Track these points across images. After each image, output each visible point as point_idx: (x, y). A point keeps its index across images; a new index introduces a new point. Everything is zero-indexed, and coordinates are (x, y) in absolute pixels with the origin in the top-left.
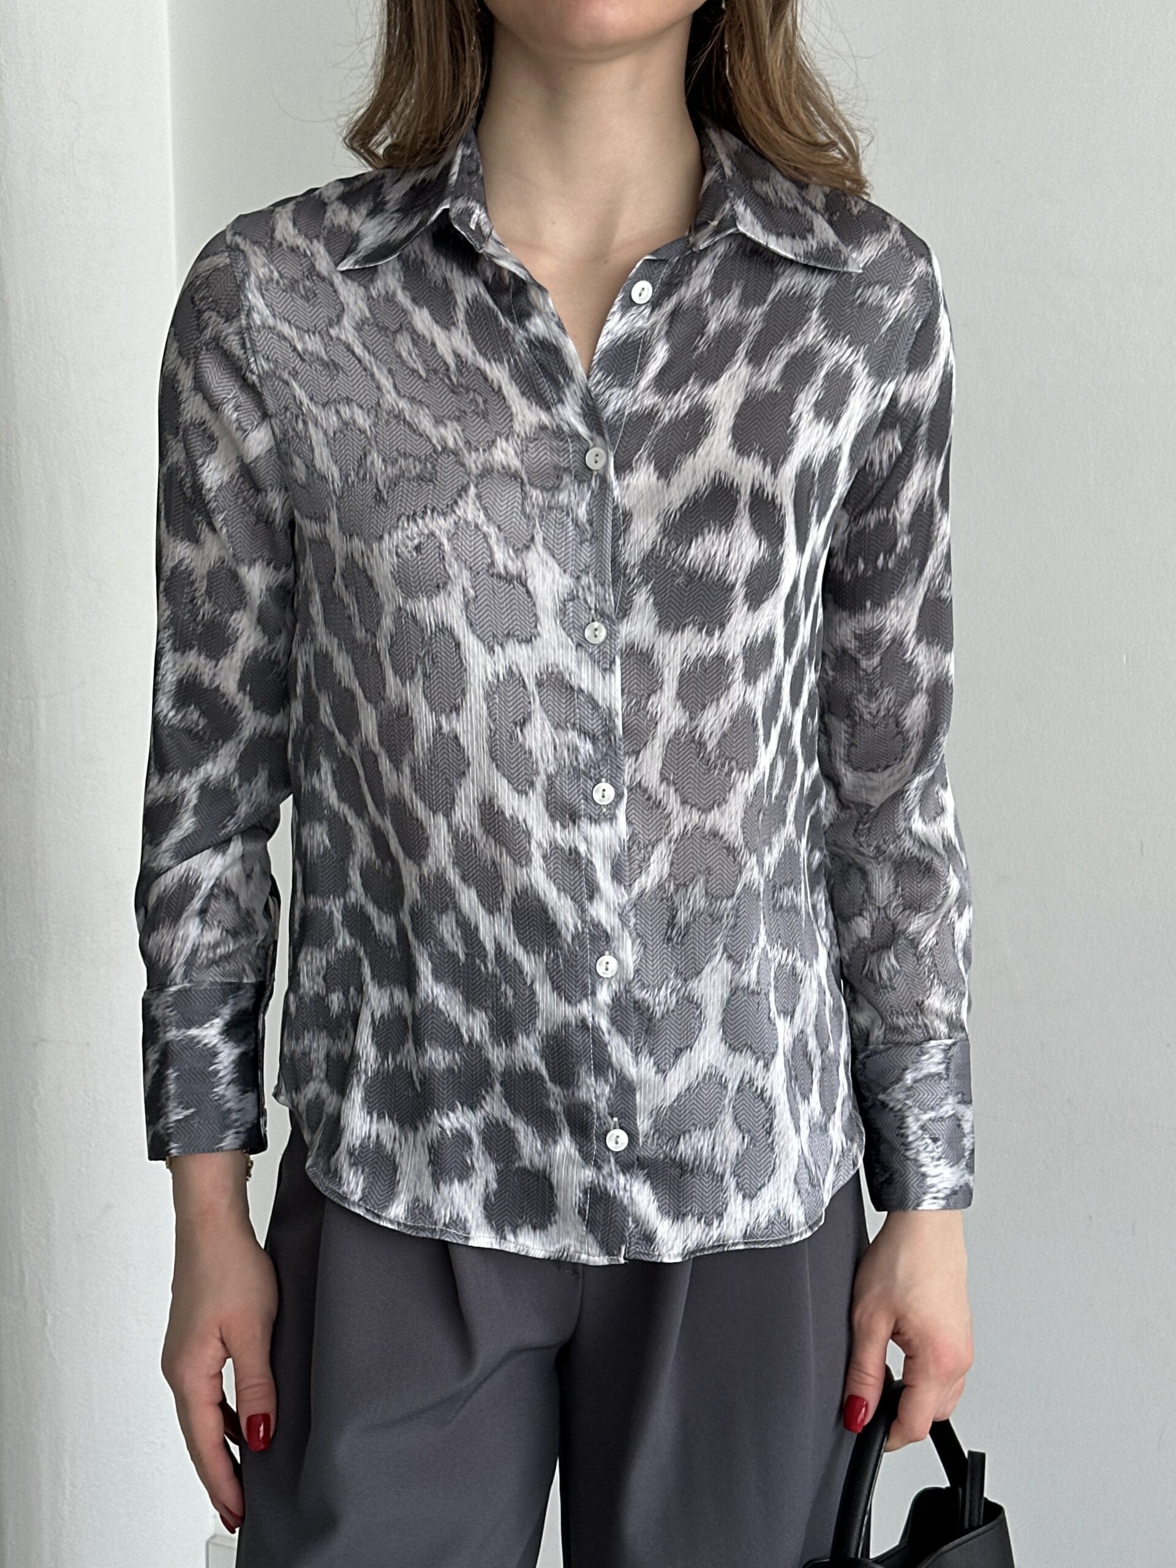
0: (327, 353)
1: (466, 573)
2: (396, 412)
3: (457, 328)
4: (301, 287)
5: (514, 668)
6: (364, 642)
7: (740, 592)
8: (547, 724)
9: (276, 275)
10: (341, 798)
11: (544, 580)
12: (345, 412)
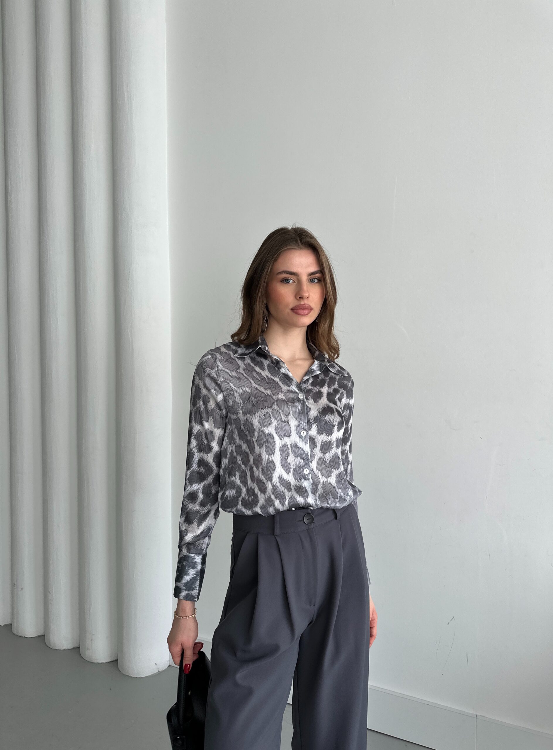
0: (238, 376)
1: (276, 421)
2: (256, 388)
3: (266, 370)
5: (286, 443)
6: (250, 440)
7: (336, 427)
8: (293, 456)
9: (223, 359)
10: (241, 482)
11: (293, 422)
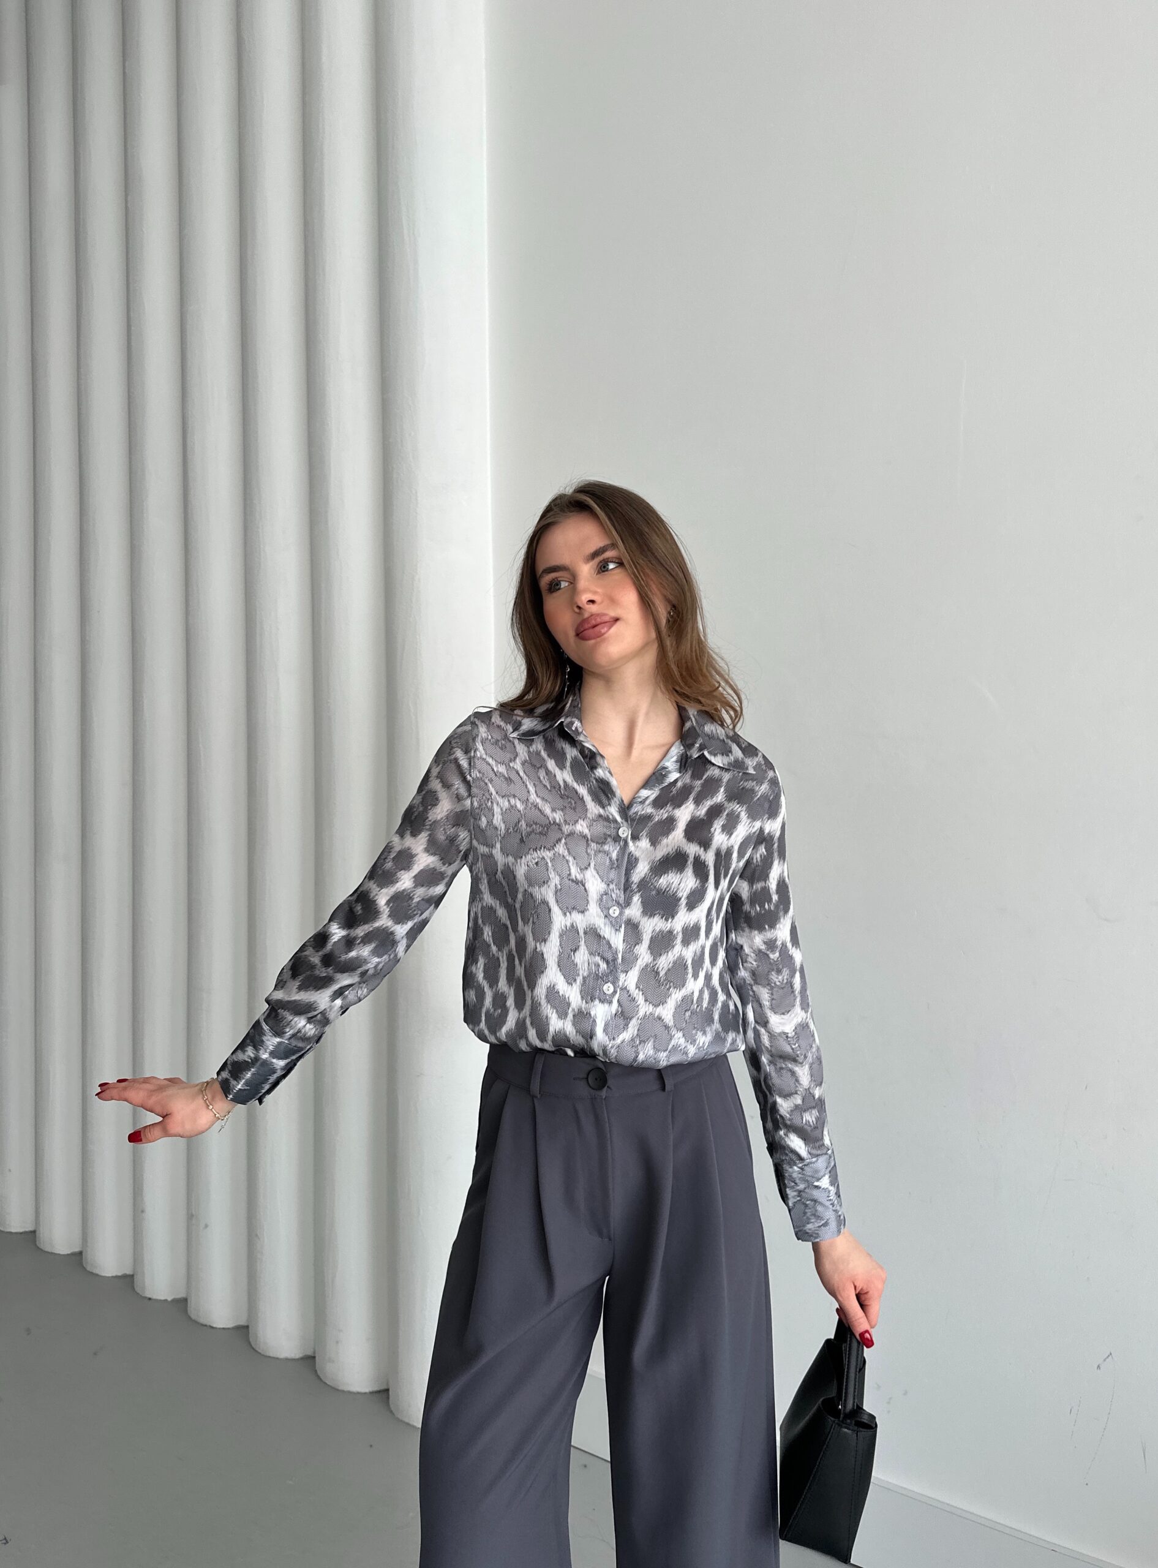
0: (507, 774)
1: (557, 878)
2: (535, 804)
3: (566, 769)
4: (500, 743)
5: (574, 924)
6: (511, 903)
7: (683, 902)
8: (586, 952)
9: (490, 737)
10: (485, 978)
11: (593, 884)
12: (513, 801)
